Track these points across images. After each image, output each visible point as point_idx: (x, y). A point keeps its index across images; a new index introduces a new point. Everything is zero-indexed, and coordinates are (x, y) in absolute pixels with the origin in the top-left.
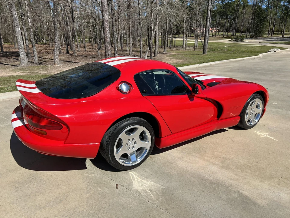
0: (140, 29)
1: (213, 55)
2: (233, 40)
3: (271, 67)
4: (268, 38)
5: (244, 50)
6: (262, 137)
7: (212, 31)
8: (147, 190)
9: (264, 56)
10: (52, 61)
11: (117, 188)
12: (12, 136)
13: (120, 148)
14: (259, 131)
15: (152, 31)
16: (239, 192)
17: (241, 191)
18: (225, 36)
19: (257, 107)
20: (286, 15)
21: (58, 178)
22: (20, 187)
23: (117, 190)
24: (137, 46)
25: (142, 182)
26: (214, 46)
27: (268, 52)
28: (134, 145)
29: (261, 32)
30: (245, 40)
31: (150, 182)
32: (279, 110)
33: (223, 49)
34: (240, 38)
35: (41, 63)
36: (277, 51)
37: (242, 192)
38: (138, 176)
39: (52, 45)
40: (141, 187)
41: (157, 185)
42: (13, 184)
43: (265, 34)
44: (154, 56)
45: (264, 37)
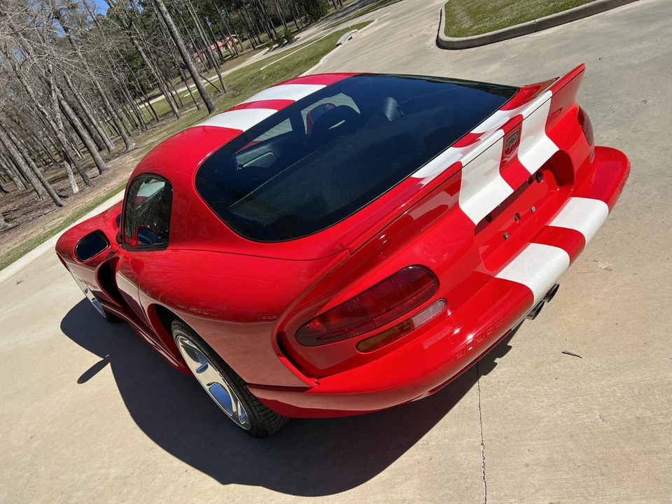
2: (274, 47)
4: (338, 12)
5: (297, 60)
7: (225, 46)
18: (257, 45)
26: (241, 78)
27: (338, 45)
29: (318, 5)
30: (295, 37)
33: (259, 76)
34: (284, 38)
36: (353, 36)
43: (329, 7)
44: (100, 173)
45: (331, 13)
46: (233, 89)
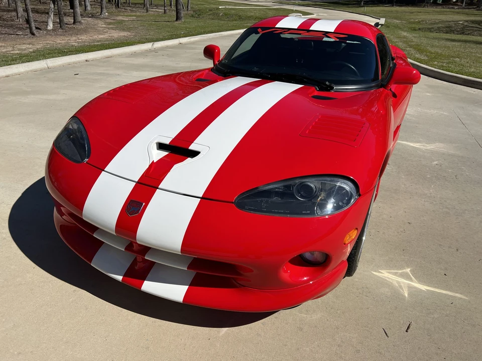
1: (194, 23)
26: (202, 6)
33: (216, 11)
44: (74, 23)
46: (194, 11)
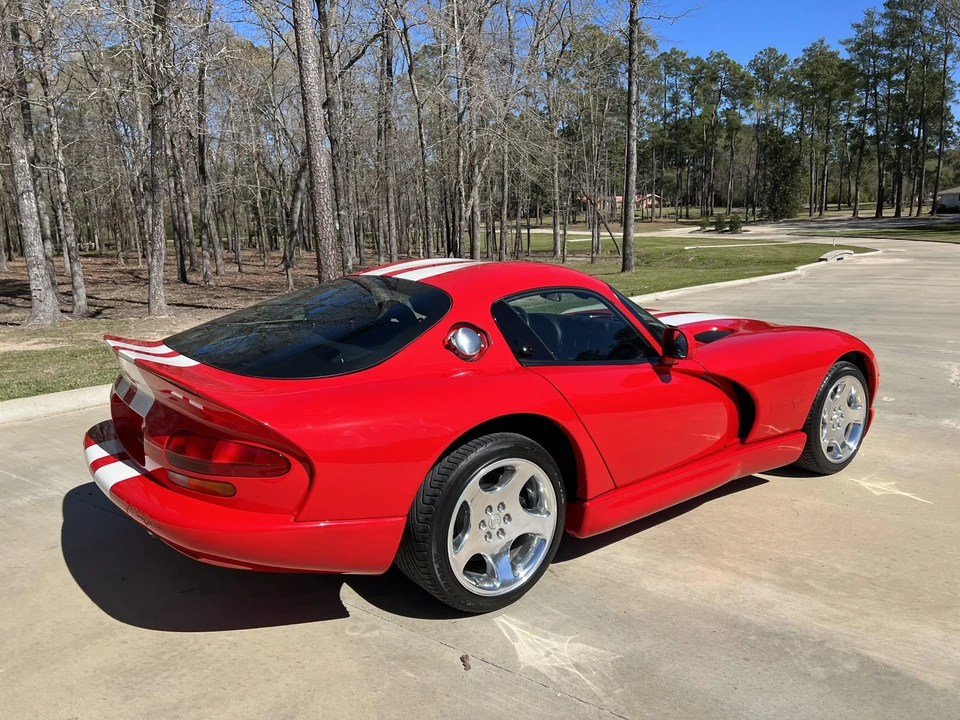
0: (426, 198)
1: (652, 275)
2: (708, 229)
3: (842, 301)
4: (811, 221)
5: (745, 256)
6: (878, 494)
7: (639, 204)
8: (567, 668)
9: (813, 273)
10: (133, 308)
11: (467, 667)
12: (62, 531)
13: (464, 536)
14: (865, 479)
15: (463, 205)
16: (859, 654)
17: (864, 652)
18: (681, 217)
19: (851, 402)
20: (858, 151)
21: (258, 650)
22: (136, 684)
23: (469, 672)
24: (408, 253)
25: (544, 643)
27: (821, 260)
28: (503, 526)
29: (788, 203)
30: (743, 228)
31: (569, 642)
32: (907, 417)
33: (681, 255)
34: (727, 223)
35: (98, 313)
36: (846, 257)
37: (870, 653)
38: (526, 628)
39: (126, 259)
40: (545, 659)
41: (596, 650)
42: (108, 677)
43: (802, 210)
45: (801, 218)
